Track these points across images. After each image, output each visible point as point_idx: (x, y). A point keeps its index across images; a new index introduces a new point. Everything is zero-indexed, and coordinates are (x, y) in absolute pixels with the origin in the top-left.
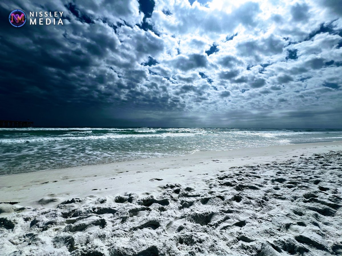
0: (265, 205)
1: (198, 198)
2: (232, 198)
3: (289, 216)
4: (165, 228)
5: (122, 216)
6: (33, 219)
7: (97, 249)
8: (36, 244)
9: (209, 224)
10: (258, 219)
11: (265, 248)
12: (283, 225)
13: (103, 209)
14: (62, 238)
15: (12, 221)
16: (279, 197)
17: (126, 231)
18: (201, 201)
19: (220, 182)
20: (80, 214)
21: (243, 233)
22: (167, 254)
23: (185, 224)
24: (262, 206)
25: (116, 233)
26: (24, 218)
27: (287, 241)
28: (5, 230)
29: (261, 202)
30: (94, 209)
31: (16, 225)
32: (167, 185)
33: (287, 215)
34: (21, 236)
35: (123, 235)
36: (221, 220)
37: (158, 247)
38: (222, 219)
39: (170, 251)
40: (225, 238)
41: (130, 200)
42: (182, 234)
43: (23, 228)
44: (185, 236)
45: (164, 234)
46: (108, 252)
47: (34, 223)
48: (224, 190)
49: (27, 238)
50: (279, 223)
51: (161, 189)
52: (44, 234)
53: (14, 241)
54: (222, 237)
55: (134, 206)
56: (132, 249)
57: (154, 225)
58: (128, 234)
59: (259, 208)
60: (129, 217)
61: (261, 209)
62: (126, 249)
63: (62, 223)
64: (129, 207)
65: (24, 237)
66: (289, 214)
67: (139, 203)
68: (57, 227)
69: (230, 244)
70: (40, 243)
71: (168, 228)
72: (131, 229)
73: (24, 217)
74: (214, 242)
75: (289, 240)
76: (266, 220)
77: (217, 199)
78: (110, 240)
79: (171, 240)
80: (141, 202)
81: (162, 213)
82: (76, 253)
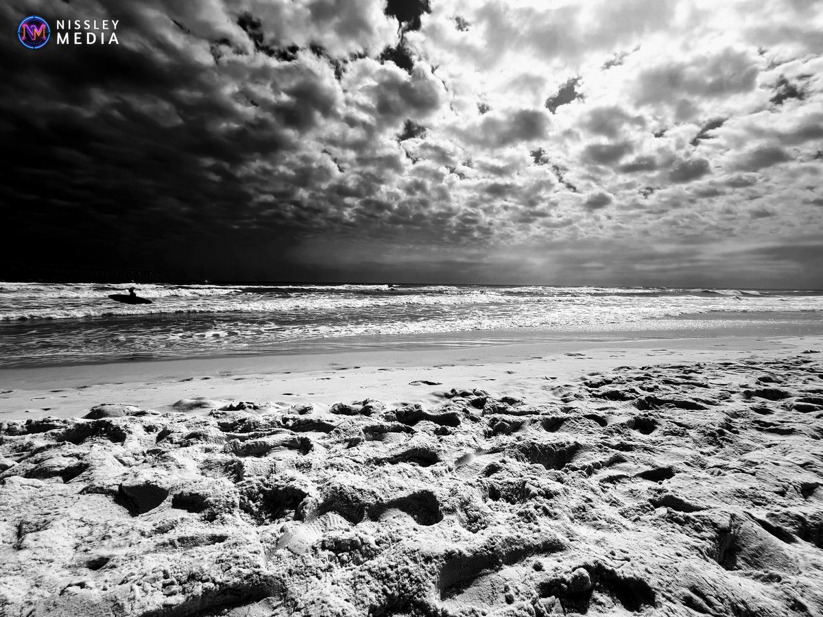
0: (728, 441)
1: (535, 417)
2: (629, 422)
3: (812, 467)
4: (452, 465)
5: (348, 437)
6: (161, 430)
7: (292, 483)
8: (167, 468)
9: (568, 466)
10: (709, 468)
11: (742, 526)
12: (794, 484)
13: (305, 421)
14: (220, 463)
15: (122, 428)
16: (772, 427)
17: (357, 462)
18: (541, 424)
19: (590, 392)
20: (255, 427)
21: (670, 491)
22: (462, 511)
23: (504, 462)
24: (718, 443)
25: (335, 462)
26: (144, 427)
27: (812, 517)
28: (109, 442)
29: (717, 434)
30: (285, 420)
31: (128, 436)
32: (453, 391)
33: (802, 466)
34: (137, 452)
35: (352, 468)
36: (601, 462)
37: (437, 493)
38: (603, 460)
39: (468, 507)
40: (614, 499)
41: (367, 411)
42: (496, 480)
43: (142, 442)
44: (505, 485)
45: (450, 475)
46: (319, 492)
47: (164, 435)
48: (604, 407)
49: (148, 457)
50: (780, 478)
51: (438, 397)
52: (182, 453)
53: (125, 459)
54: (605, 496)
55: (375, 421)
56: (373, 493)
57: (425, 457)
58: (364, 470)
59: (711, 448)
60: (363, 441)
61: (717, 452)
62: (360, 490)
63: (218, 440)
64: (363, 423)
65: (144, 455)
66: (811, 464)
67: (388, 418)
68: (210, 446)
69: (630, 513)
70: (173, 467)
71: (458, 468)
72: (369, 461)
73: (143, 424)
74: (586, 502)
75: (818, 514)
76: (735, 470)
77: (586, 421)
78: (322, 473)
79: (471, 484)
80: (392, 417)
81: (444, 437)
82: (247, 487)
